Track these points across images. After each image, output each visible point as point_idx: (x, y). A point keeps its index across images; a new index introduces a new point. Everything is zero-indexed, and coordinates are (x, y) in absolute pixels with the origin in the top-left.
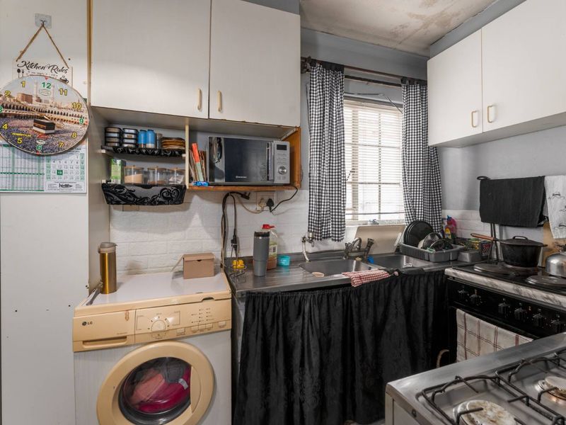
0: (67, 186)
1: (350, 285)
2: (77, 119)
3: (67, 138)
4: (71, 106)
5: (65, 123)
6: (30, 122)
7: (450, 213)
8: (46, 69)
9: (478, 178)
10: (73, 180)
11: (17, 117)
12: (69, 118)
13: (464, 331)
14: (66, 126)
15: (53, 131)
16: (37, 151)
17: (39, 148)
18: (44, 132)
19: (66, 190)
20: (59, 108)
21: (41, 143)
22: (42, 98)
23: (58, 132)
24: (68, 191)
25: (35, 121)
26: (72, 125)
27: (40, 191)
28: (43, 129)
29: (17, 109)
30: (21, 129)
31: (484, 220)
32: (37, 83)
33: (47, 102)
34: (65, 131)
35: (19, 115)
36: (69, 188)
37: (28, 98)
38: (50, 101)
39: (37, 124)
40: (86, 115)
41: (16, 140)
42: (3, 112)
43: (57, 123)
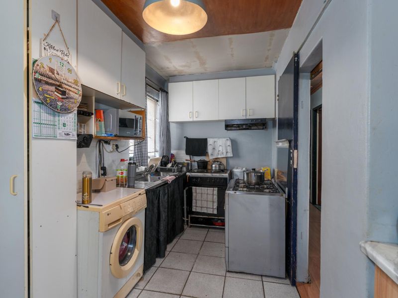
0: (68, 134)
1: (167, 183)
2: (76, 91)
3: (73, 103)
4: (73, 82)
5: (71, 93)
6: (53, 88)
7: (173, 152)
8: (59, 51)
9: (184, 137)
10: (71, 131)
11: (47, 83)
12: (73, 89)
13: (195, 194)
14: (72, 94)
15: (65, 97)
16: (58, 110)
17: (59, 107)
18: (60, 96)
19: (68, 137)
20: (68, 81)
21: (60, 104)
22: (60, 72)
23: (67, 98)
24: (68, 138)
25: (56, 88)
26: (74, 94)
27: (54, 138)
28: (60, 94)
29: (47, 77)
30: (49, 92)
31: (187, 154)
32: (57, 62)
33: (62, 76)
34: (71, 98)
35: (48, 82)
36: (69, 136)
37: (52, 70)
38: (63, 75)
39: (57, 91)
40: (80, 89)
41: (46, 100)
42: (40, 78)
43: (67, 91)
